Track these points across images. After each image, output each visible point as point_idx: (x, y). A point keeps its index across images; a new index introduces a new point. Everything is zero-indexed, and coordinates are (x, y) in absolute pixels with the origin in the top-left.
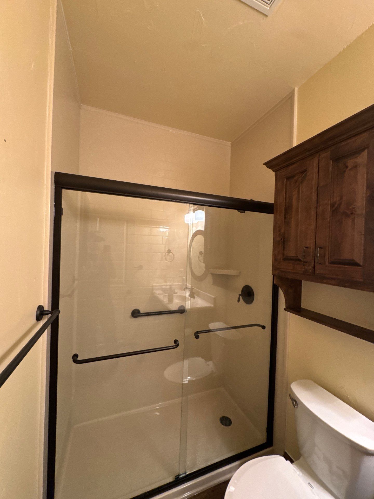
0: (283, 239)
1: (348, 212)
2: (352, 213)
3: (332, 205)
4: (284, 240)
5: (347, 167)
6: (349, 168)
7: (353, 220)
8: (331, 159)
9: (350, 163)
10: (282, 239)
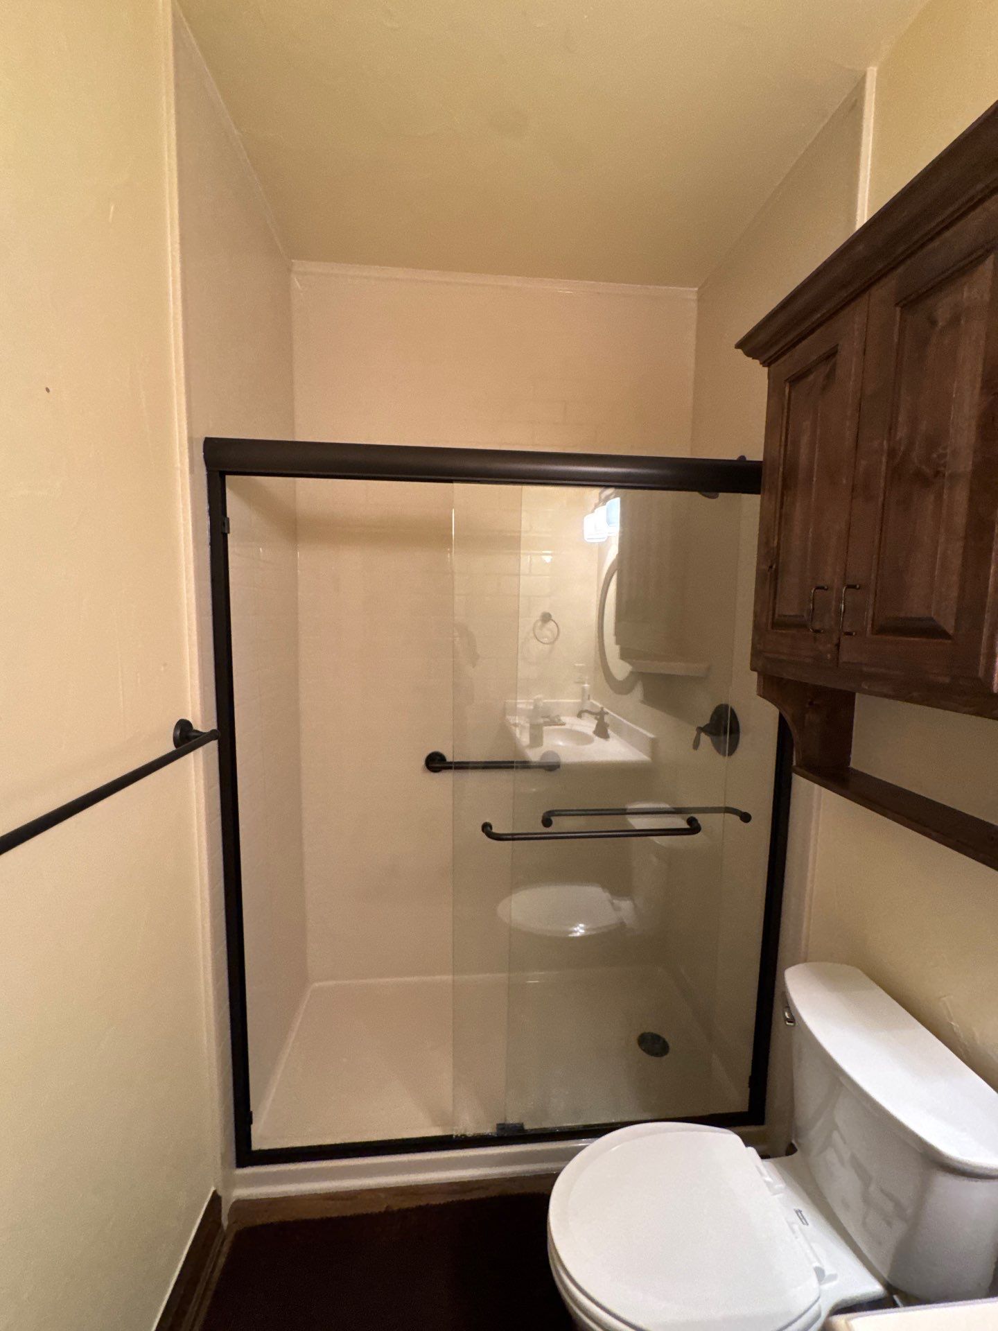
0: (774, 567)
1: (927, 471)
2: (937, 473)
3: (892, 453)
4: (777, 570)
5: (933, 323)
6: (938, 329)
7: (939, 497)
8: (897, 304)
9: (943, 308)
10: (771, 567)
